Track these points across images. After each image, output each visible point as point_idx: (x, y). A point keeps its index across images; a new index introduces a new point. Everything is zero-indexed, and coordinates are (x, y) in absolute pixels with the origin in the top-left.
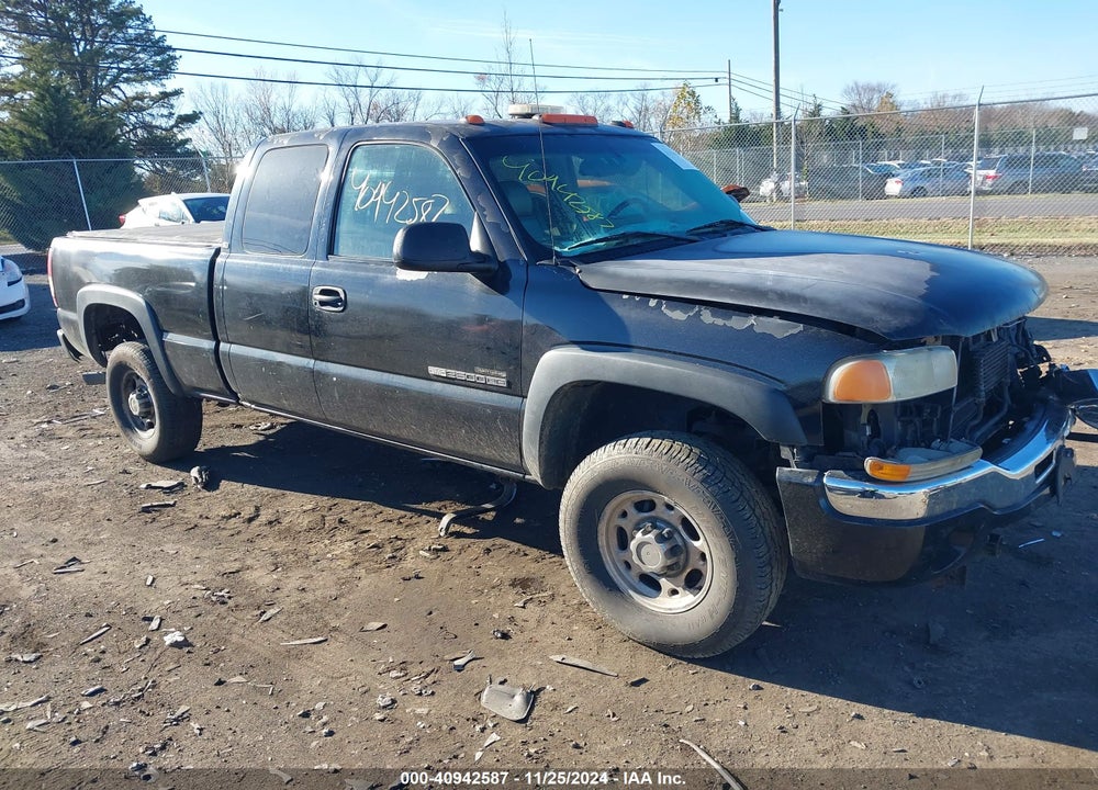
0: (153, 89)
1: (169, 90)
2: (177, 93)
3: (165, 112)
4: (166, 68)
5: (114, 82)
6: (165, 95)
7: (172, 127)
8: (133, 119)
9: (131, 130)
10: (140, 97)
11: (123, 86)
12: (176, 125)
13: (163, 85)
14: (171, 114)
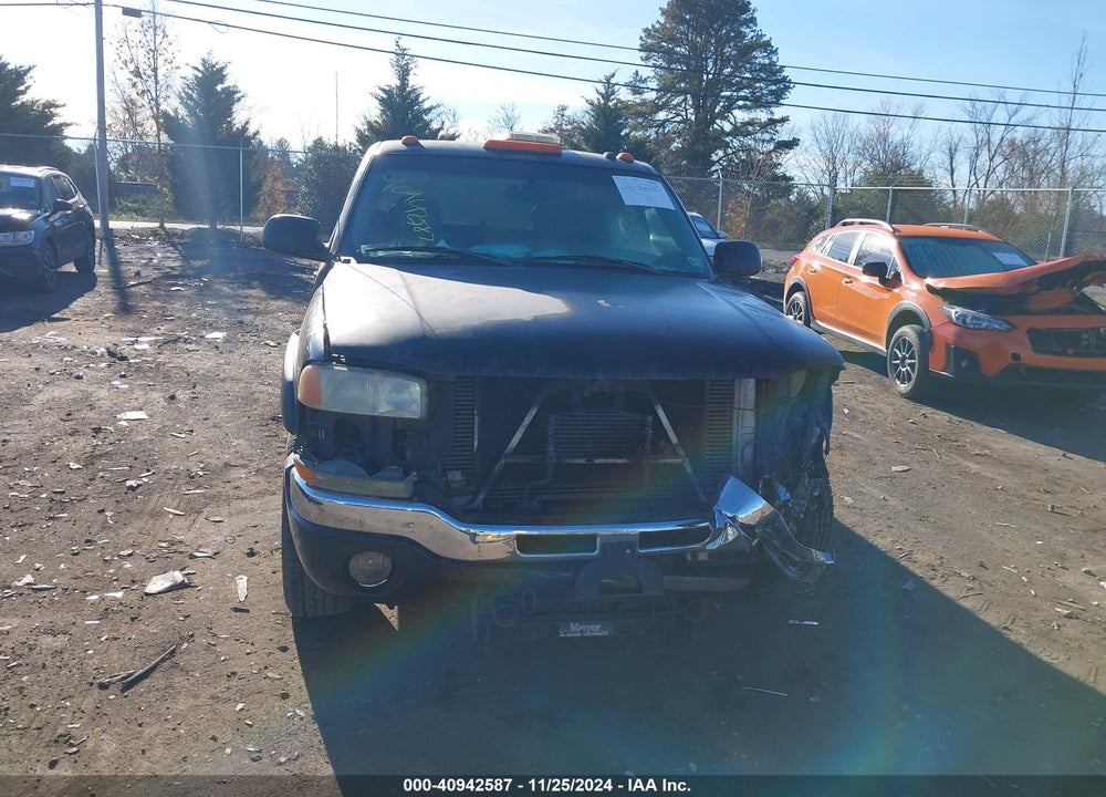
0: (762, 115)
1: (776, 117)
2: (784, 120)
3: (767, 136)
4: (778, 97)
5: (729, 108)
6: (772, 122)
7: (770, 152)
8: (736, 143)
9: (733, 153)
10: (751, 123)
11: (736, 112)
12: (774, 150)
13: (772, 113)
14: (772, 139)
